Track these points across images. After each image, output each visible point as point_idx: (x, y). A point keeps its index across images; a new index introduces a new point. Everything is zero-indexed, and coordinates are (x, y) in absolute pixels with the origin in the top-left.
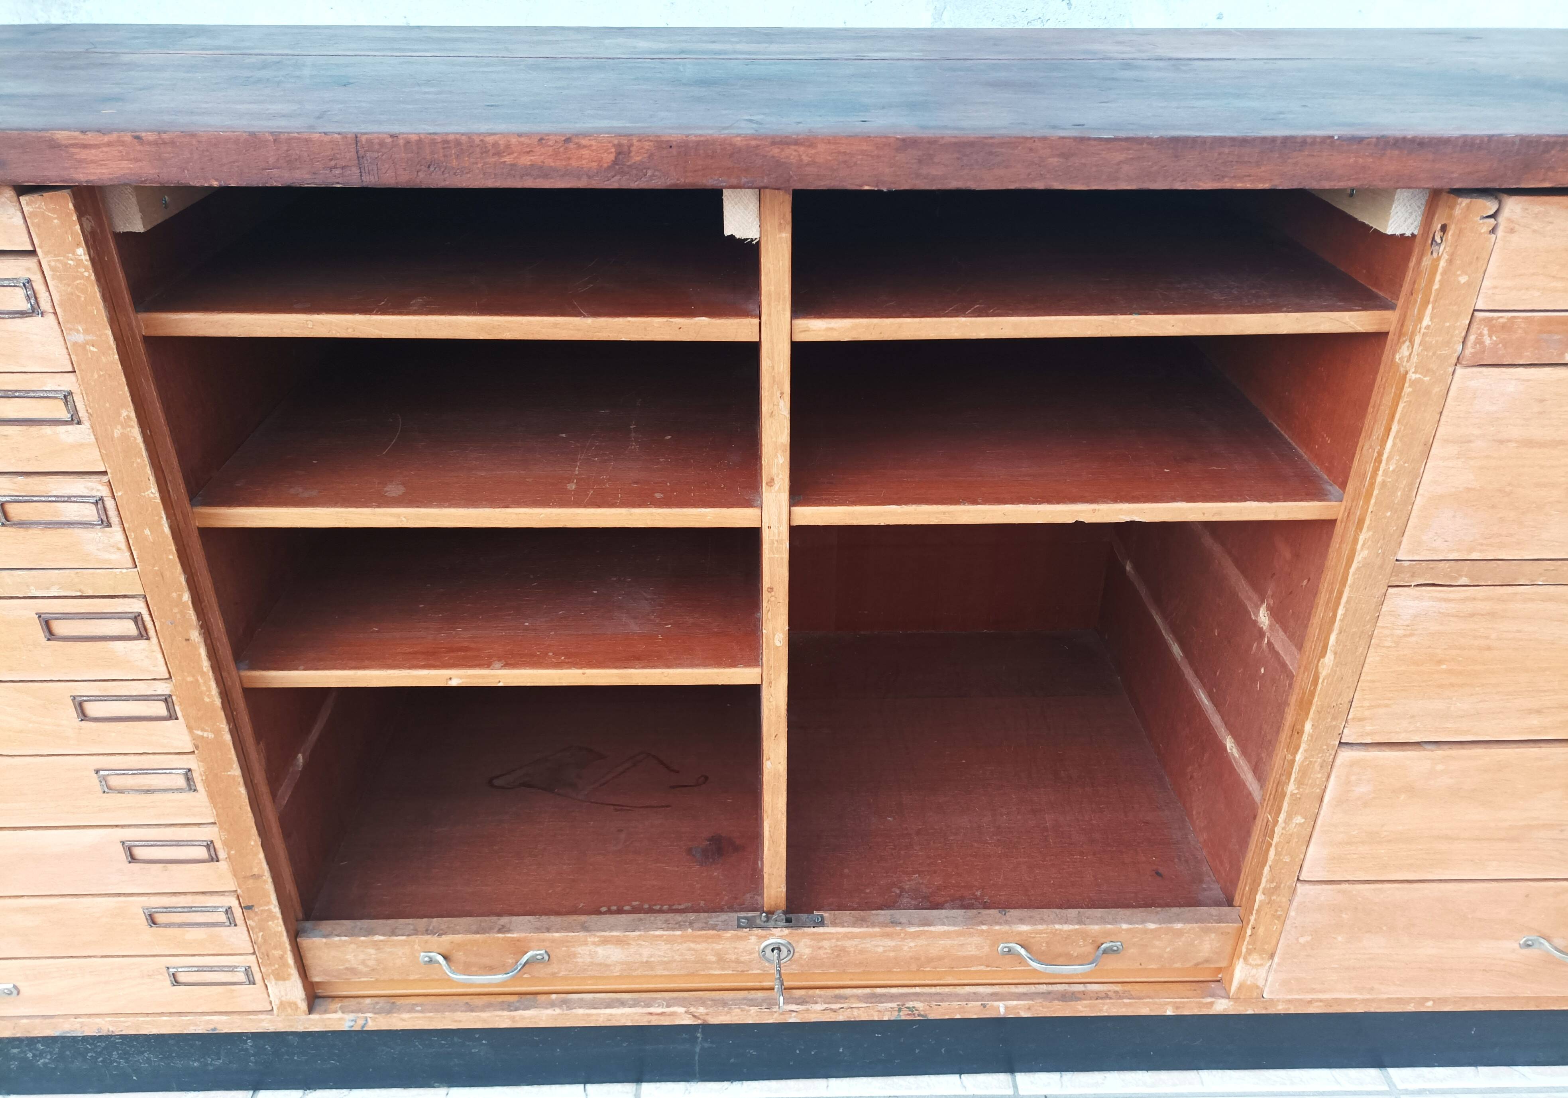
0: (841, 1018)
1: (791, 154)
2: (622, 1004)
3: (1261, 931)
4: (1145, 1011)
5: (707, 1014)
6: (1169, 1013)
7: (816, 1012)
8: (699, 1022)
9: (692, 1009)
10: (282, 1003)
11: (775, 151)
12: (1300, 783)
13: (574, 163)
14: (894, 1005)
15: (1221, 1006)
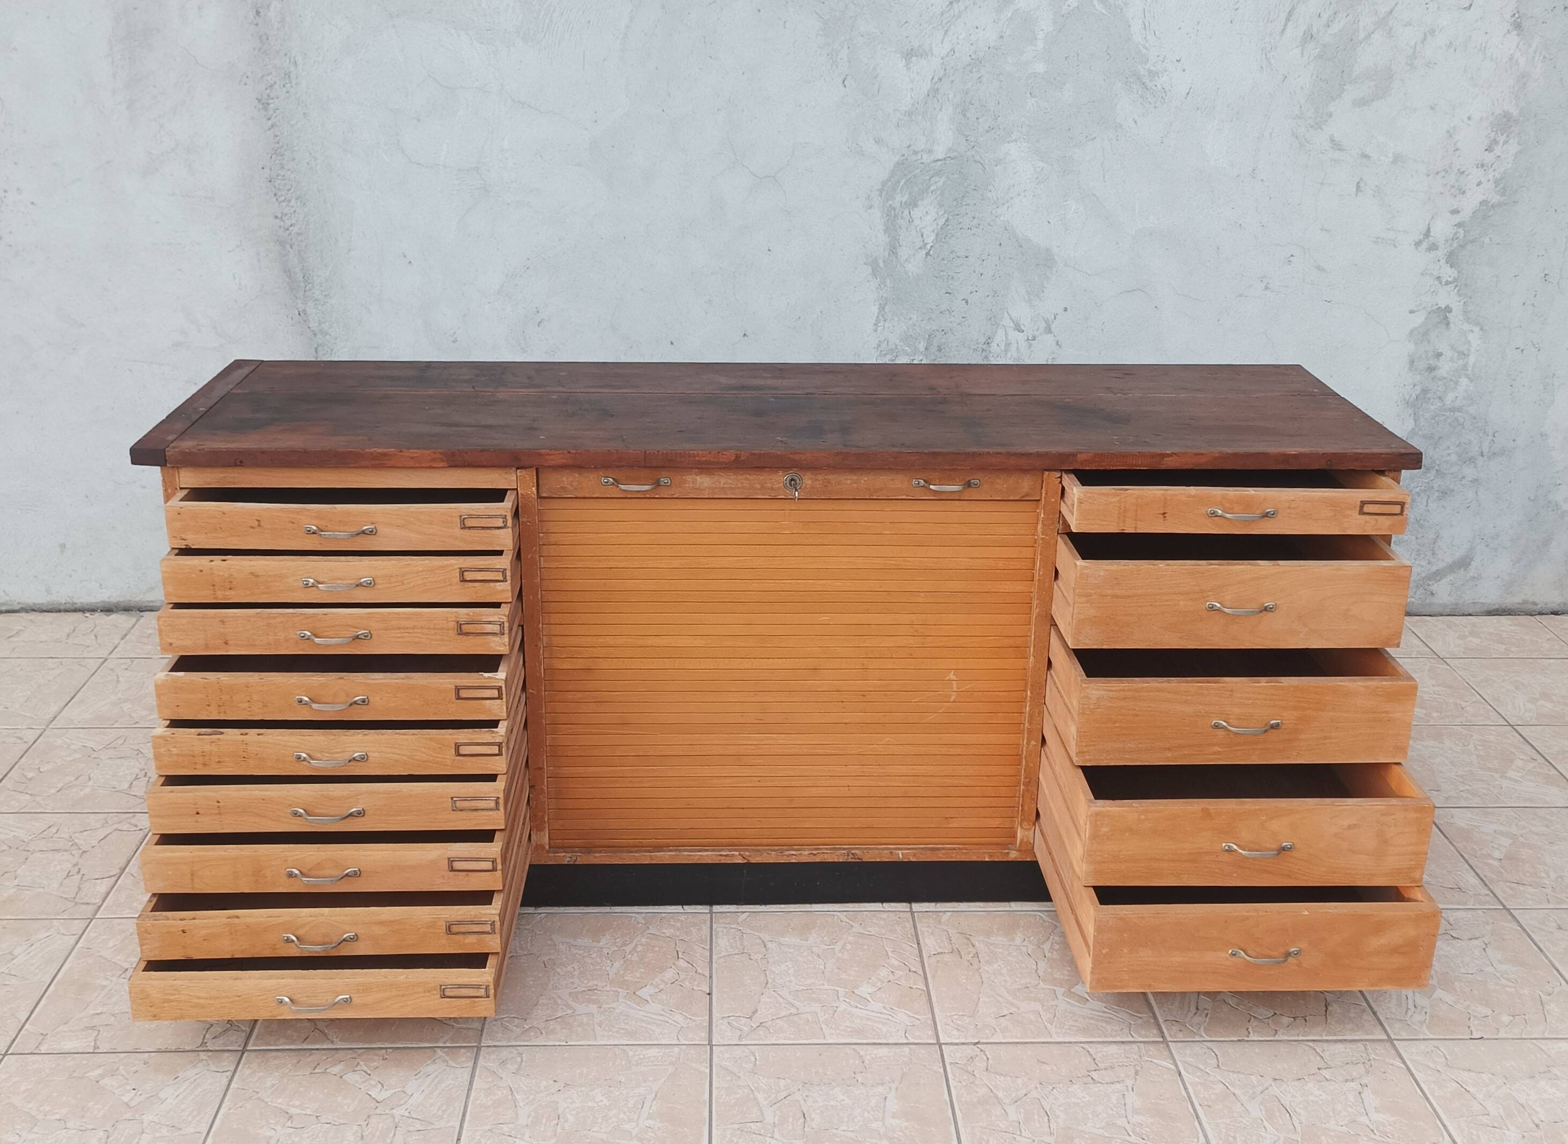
0: (818, 860)
1: (797, 457)
2: (707, 851)
3: (1026, 808)
4: (974, 858)
5: (750, 856)
6: (987, 859)
7: (805, 855)
8: (746, 861)
9: (742, 853)
10: (537, 845)
11: (792, 456)
12: (1030, 723)
13: (721, 460)
14: (845, 852)
15: (1013, 855)
